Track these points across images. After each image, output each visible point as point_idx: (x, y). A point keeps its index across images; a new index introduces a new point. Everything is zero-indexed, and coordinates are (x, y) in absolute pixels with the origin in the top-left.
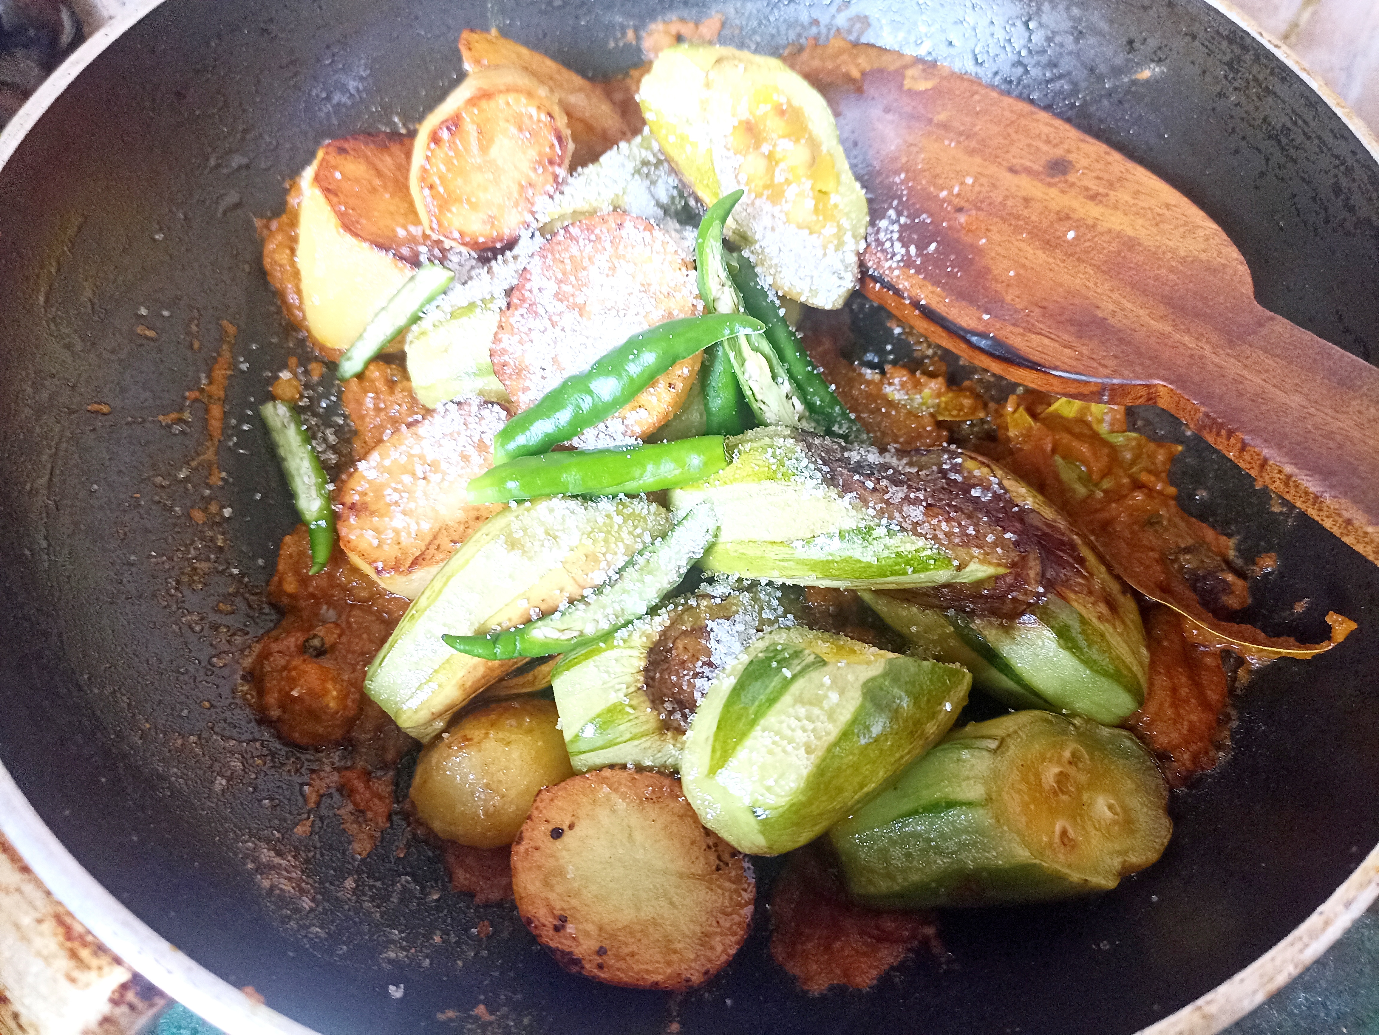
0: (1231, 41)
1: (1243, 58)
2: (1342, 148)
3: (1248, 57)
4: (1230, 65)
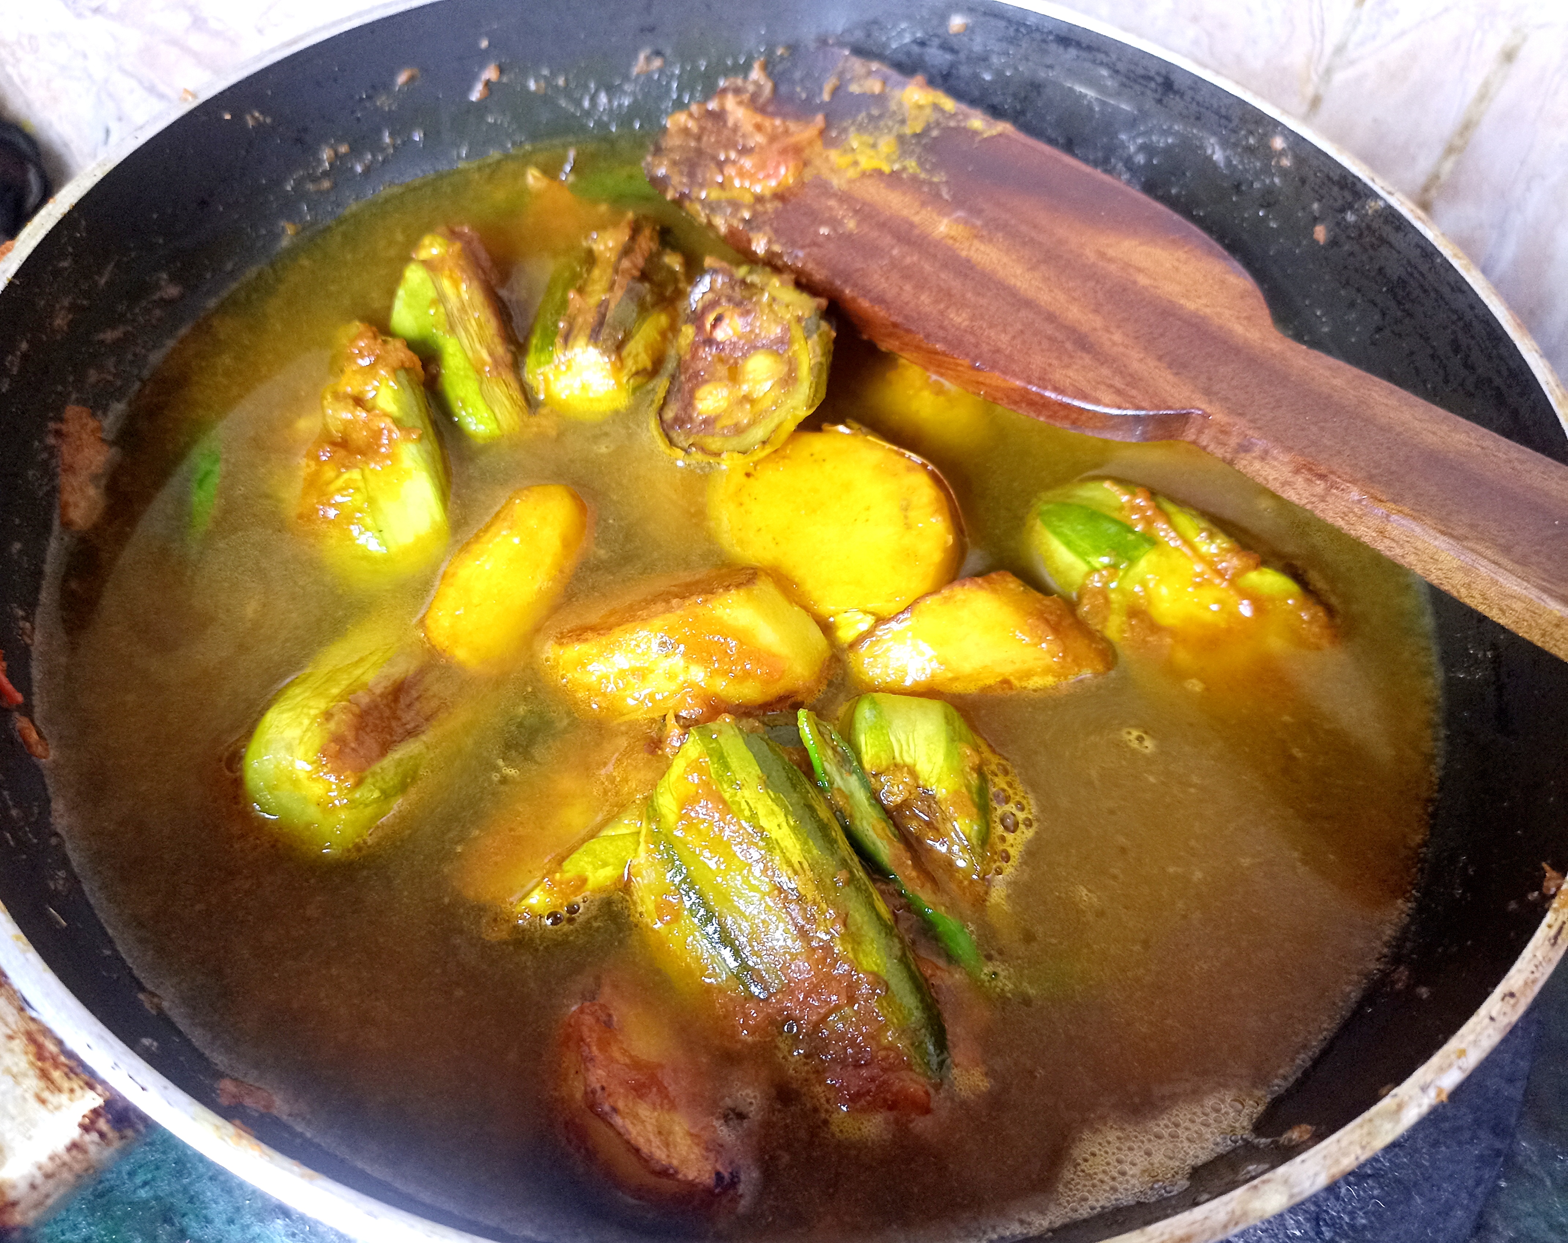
0: (1343, 188)
2: (1460, 303)
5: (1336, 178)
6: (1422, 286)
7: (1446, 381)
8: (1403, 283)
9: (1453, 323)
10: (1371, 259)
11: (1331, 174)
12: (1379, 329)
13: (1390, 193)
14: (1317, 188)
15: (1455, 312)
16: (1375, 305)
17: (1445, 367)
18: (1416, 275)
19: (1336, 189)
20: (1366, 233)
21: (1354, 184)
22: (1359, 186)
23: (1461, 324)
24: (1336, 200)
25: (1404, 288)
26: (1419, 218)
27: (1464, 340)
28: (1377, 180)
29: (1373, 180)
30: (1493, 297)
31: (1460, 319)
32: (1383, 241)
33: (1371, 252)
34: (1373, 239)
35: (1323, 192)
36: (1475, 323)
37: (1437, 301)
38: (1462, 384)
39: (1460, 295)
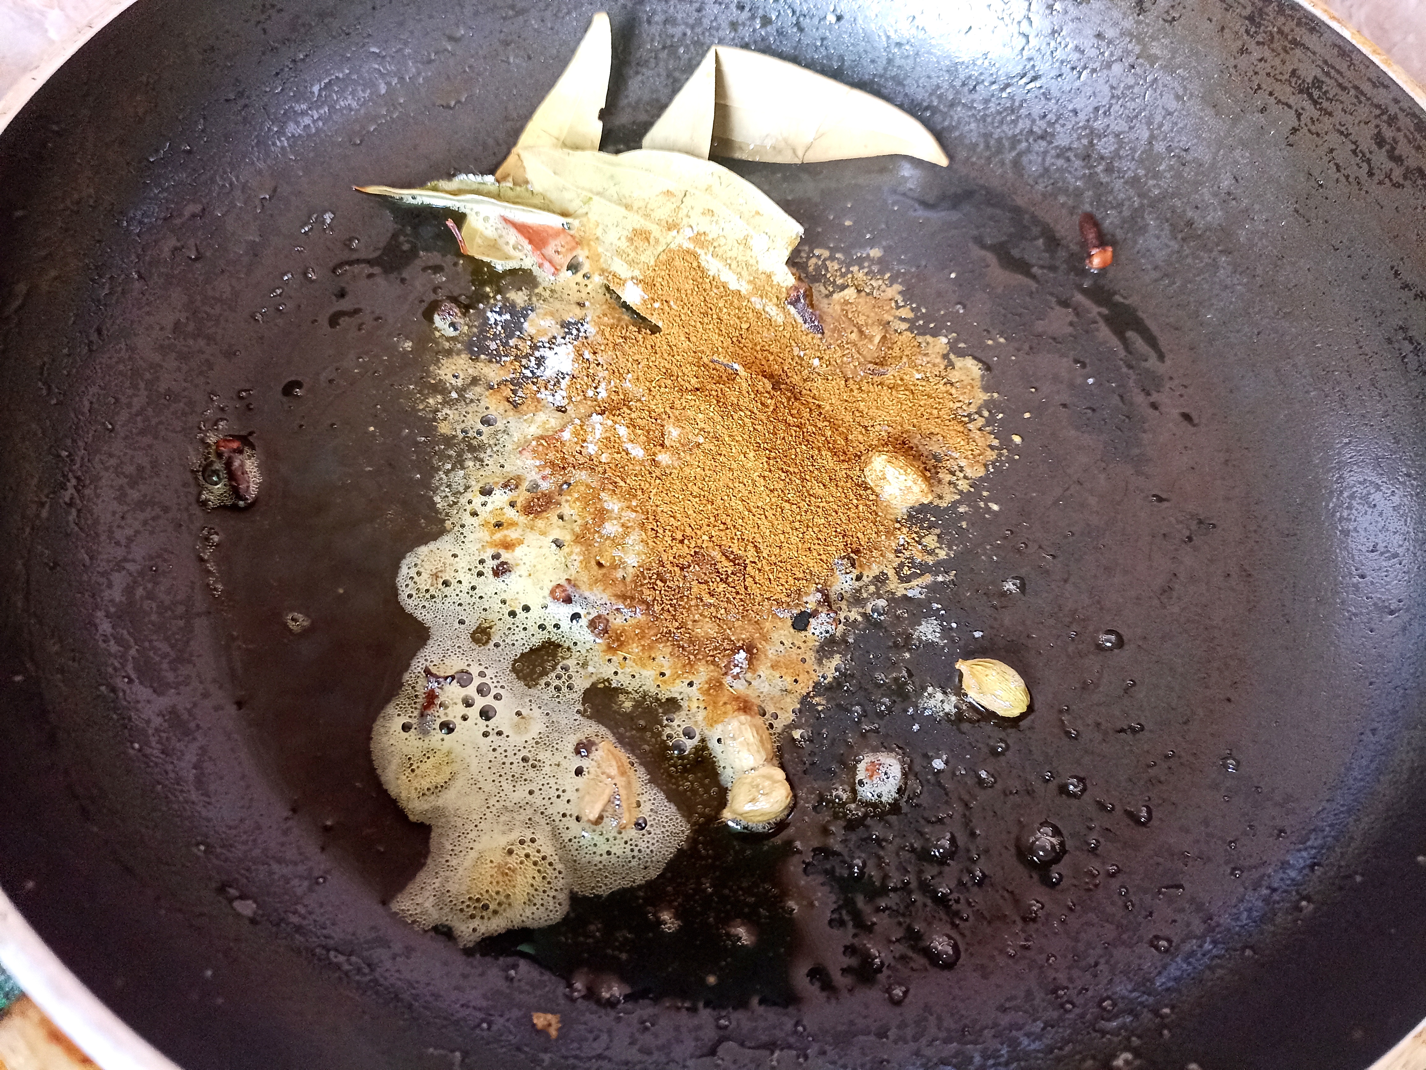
2: (1382, 97)
6: (1340, 85)
7: (1371, 174)
8: (1317, 83)
9: (1377, 117)
10: (1283, 62)
15: (1378, 106)
16: (1290, 107)
17: (1369, 161)
18: (1333, 73)
20: (1277, 37)
23: (1385, 117)
25: (1320, 88)
26: (1333, 18)
27: (1388, 133)
31: (1384, 113)
32: (1297, 43)
33: (1283, 55)
34: (1286, 43)
36: (1401, 115)
37: (1357, 97)
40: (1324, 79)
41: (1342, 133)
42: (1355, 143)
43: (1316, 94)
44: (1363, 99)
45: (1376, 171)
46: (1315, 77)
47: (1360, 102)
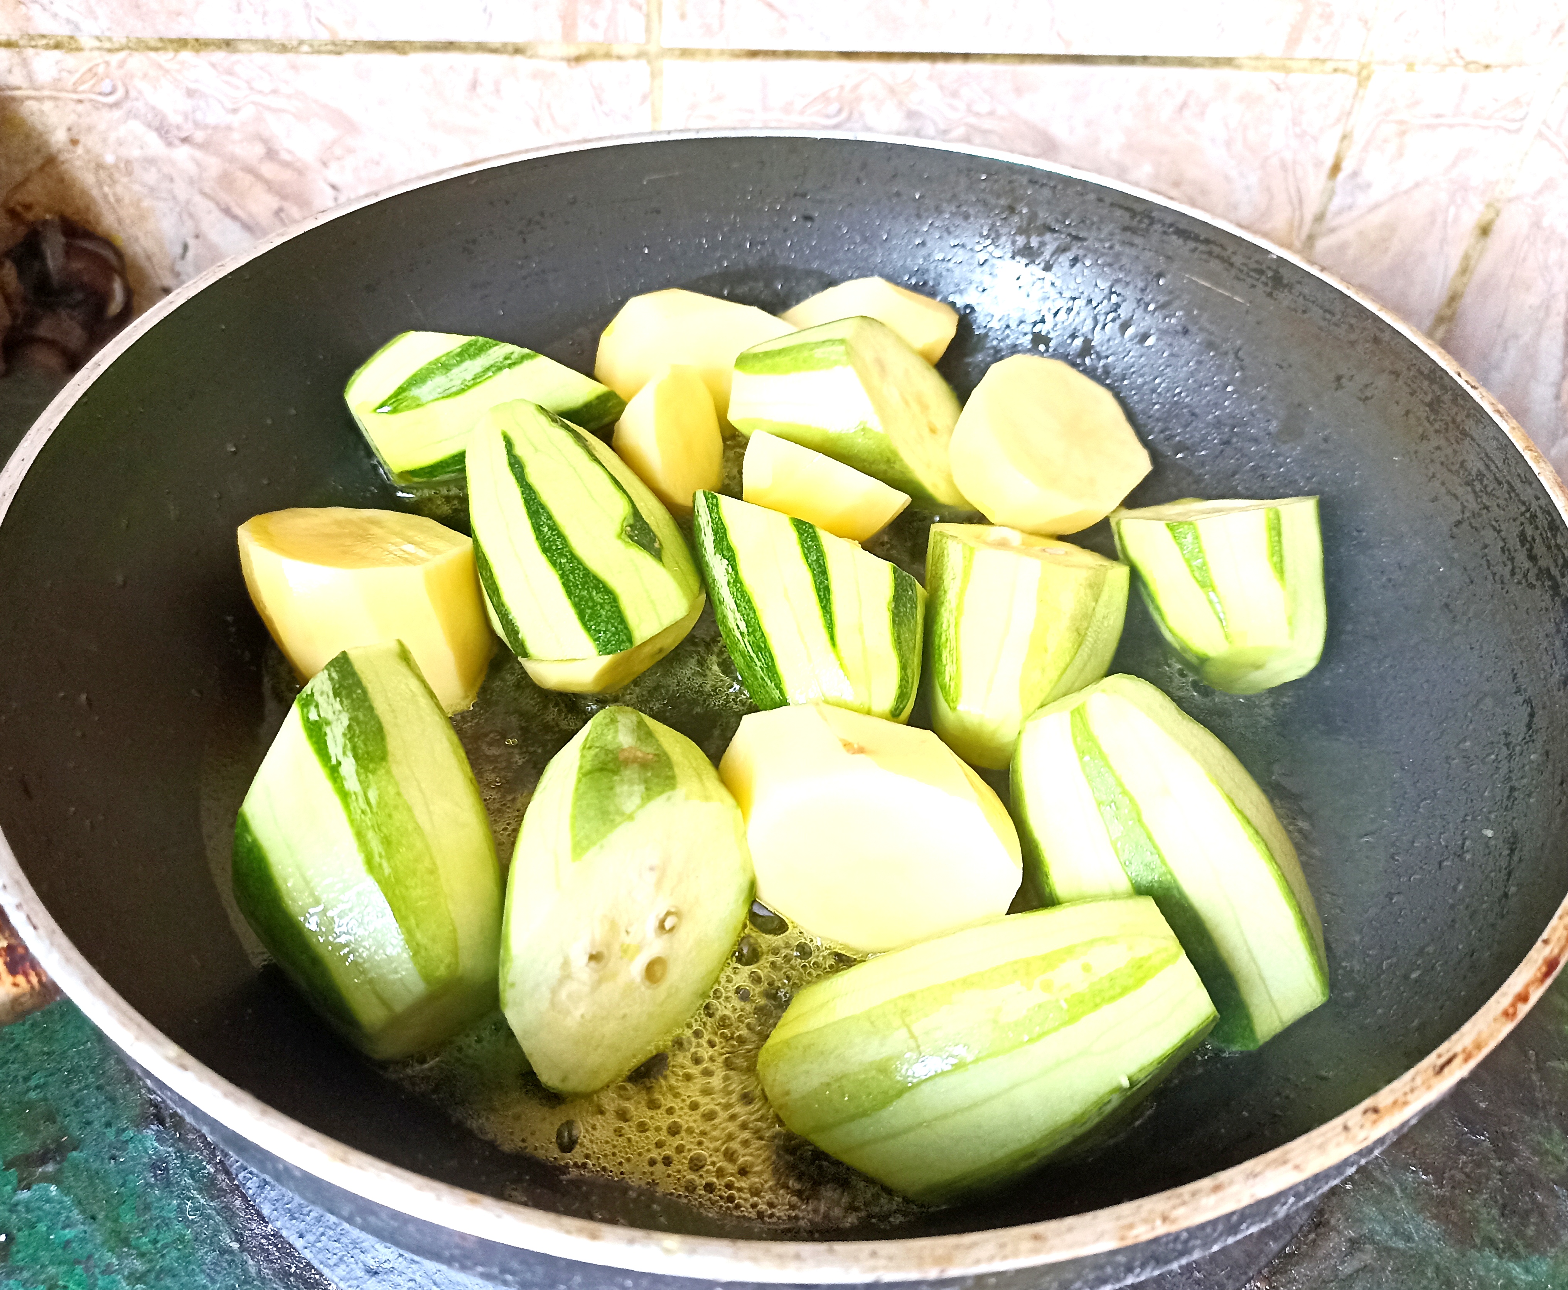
0: (1432, 381)
1: (1442, 398)
2: (1527, 493)
3: (1447, 397)
4: (1430, 405)
5: (1426, 372)
6: (1496, 479)
7: (1513, 573)
8: (1480, 476)
9: (1522, 514)
10: (1455, 452)
11: (1423, 368)
12: (1458, 523)
13: (1473, 387)
14: (1409, 382)
15: (1524, 503)
16: (1457, 498)
17: (1512, 559)
18: (1493, 467)
19: (1426, 383)
20: (1451, 425)
21: (1441, 378)
22: (1446, 381)
23: (1528, 515)
24: (1426, 393)
25: (1481, 481)
26: (1498, 411)
27: (1529, 531)
28: (1462, 374)
29: (1459, 375)
30: (1557, 489)
31: (1528, 510)
32: (1465, 434)
33: (1455, 446)
34: (1458, 434)
35: (1414, 386)
36: (1539, 514)
37: (1509, 493)
38: (1525, 576)
39: (1527, 487)
40: (1485, 472)
41: (1495, 529)
42: (1504, 540)
43: (1478, 487)
44: (1513, 495)
45: (1517, 570)
46: (1479, 471)
47: (1511, 498)
